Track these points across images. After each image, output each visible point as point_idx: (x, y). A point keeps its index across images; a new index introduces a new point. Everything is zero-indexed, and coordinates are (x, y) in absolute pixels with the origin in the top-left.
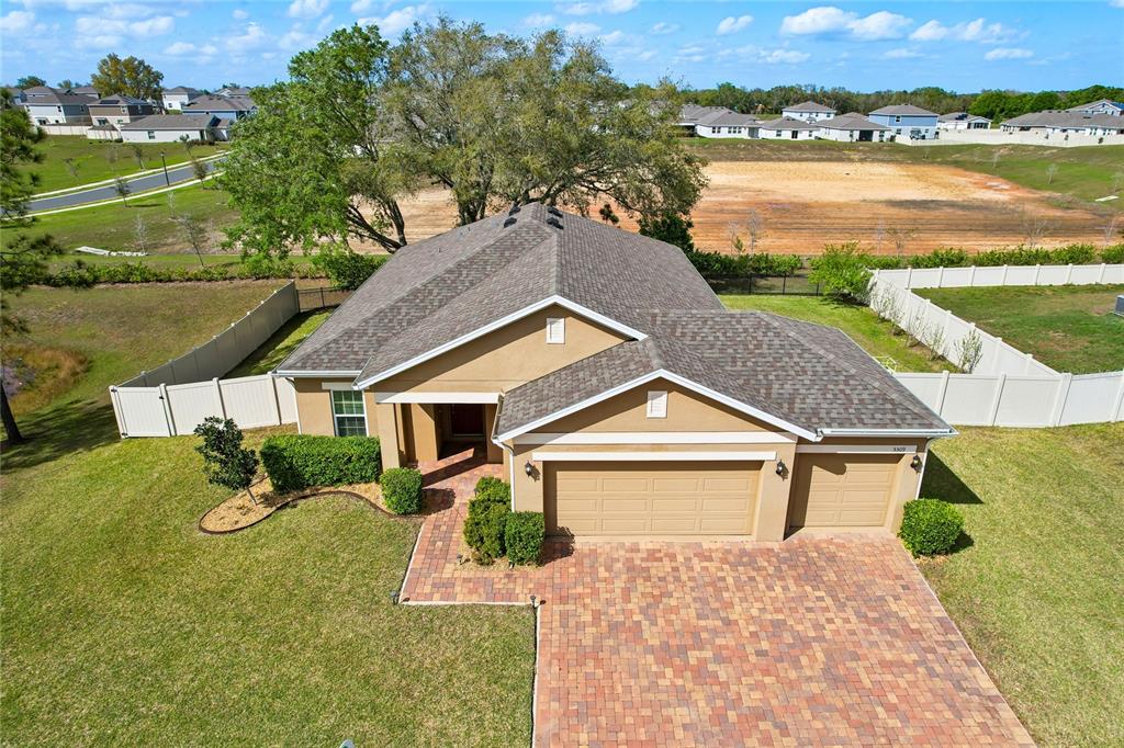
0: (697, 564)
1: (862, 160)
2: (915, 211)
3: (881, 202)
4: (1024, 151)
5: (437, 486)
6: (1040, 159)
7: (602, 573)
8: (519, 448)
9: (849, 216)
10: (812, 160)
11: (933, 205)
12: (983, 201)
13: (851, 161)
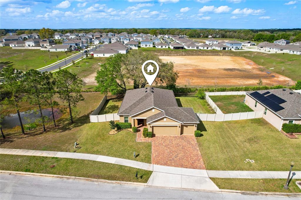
0: (170, 138)
1: (223, 55)
2: (229, 72)
3: (223, 69)
4: (260, 54)
5: (138, 129)
6: (262, 56)
7: (159, 138)
8: (149, 124)
9: (214, 73)
10: (211, 55)
11: (233, 70)
12: (245, 69)
13: (220, 55)
